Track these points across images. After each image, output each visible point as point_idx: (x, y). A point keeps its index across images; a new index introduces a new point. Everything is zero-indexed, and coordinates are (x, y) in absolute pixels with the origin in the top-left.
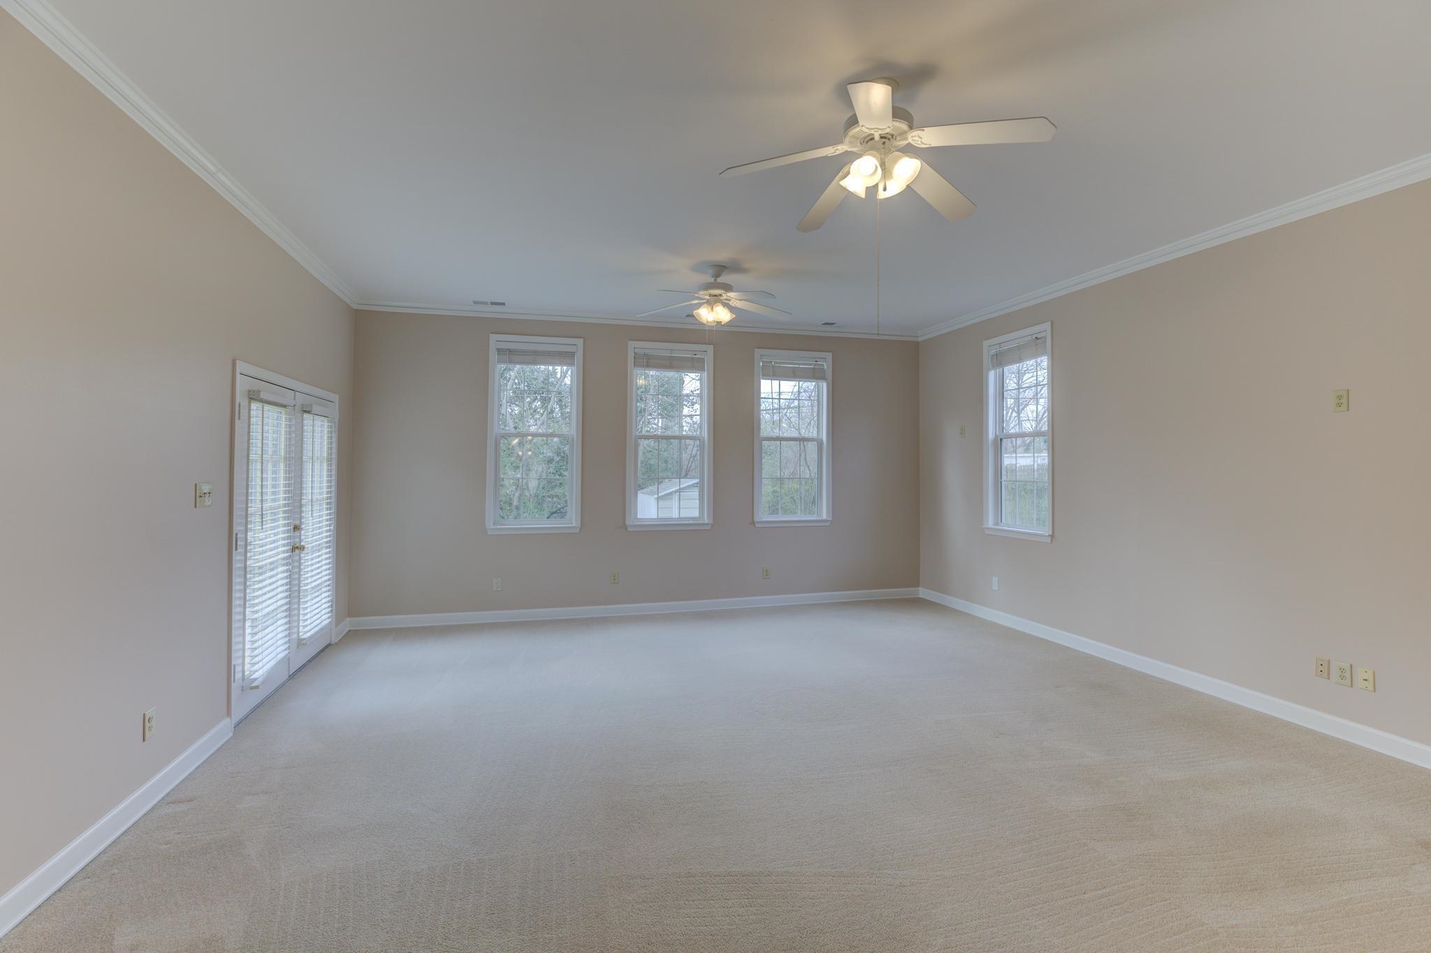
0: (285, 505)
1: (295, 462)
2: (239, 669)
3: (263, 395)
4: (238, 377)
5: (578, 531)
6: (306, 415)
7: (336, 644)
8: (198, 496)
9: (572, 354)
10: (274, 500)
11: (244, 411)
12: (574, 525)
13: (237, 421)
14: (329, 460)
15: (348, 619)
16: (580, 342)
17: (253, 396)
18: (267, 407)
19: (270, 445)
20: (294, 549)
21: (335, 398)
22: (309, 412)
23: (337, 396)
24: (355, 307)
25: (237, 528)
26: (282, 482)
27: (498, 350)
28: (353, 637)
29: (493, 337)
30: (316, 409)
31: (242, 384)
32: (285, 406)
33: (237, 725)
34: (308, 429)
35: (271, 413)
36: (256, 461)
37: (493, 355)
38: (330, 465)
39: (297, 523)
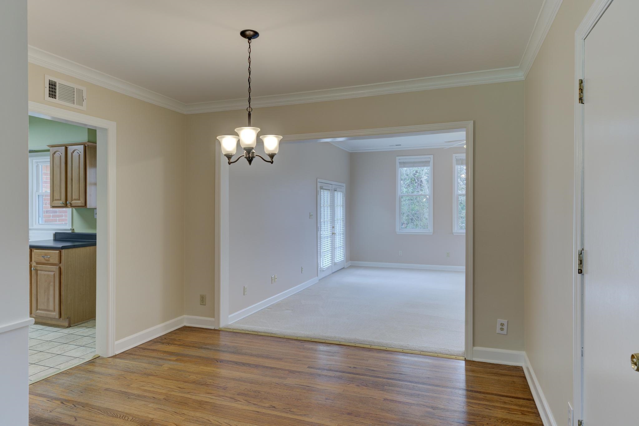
0: (330, 220)
1: (333, 206)
2: (319, 265)
3: (324, 188)
4: (318, 183)
5: (432, 234)
6: (335, 192)
7: (346, 268)
8: (310, 216)
9: (429, 162)
10: (327, 218)
11: (319, 192)
12: (431, 232)
13: (318, 196)
14: (343, 206)
15: (350, 262)
16: (432, 156)
17: (322, 188)
18: (325, 191)
19: (326, 200)
20: (333, 234)
21: (344, 185)
22: (336, 191)
23: (345, 184)
24: (350, 152)
25: (319, 225)
26: (329, 213)
27: (400, 163)
28: (351, 267)
29: (398, 158)
30: (338, 189)
31: (319, 185)
32: (329, 190)
33: (320, 280)
34: (336, 196)
35: (326, 192)
36: (322, 207)
37: (398, 165)
38: (343, 208)
39: (334, 226)
